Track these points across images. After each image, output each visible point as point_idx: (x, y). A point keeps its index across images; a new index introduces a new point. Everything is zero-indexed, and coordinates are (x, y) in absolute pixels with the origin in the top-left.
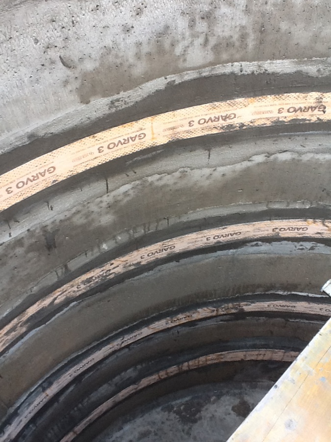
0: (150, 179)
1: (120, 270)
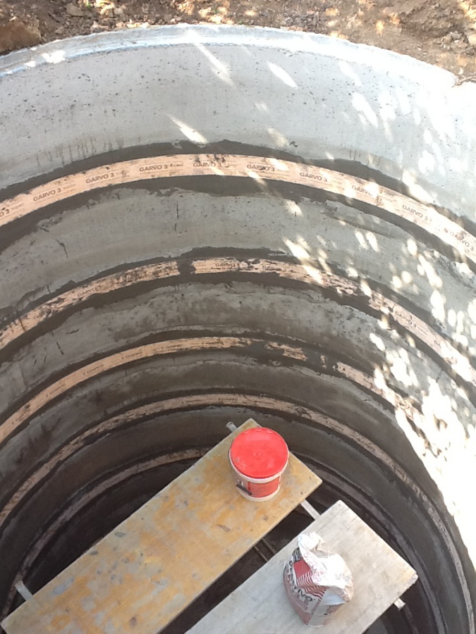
0: (147, 371)
1: (134, 417)
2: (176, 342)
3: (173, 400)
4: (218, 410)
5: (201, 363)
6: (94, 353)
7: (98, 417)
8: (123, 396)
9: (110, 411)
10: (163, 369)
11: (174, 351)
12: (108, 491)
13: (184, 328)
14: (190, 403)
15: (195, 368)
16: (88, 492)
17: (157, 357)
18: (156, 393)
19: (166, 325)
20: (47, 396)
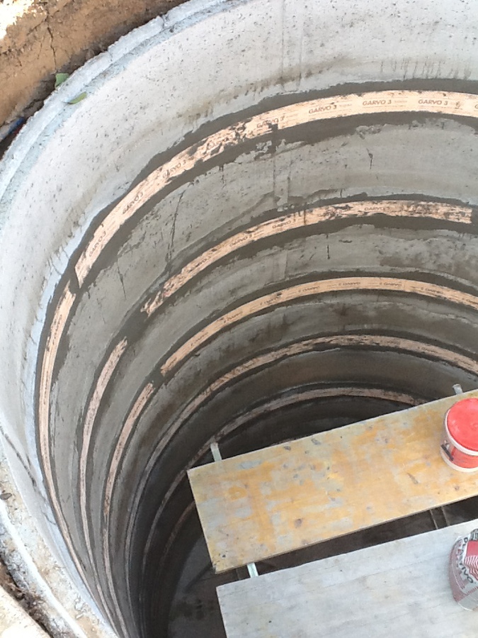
2: (437, 288)
3: (411, 342)
4: (449, 368)
5: (453, 317)
6: (358, 269)
7: (336, 330)
8: (366, 319)
9: (349, 328)
10: (414, 309)
11: (432, 296)
12: (316, 400)
13: (451, 277)
14: (426, 351)
15: (446, 319)
16: (298, 393)
17: (413, 295)
18: (398, 329)
19: (436, 268)
20: (299, 291)
